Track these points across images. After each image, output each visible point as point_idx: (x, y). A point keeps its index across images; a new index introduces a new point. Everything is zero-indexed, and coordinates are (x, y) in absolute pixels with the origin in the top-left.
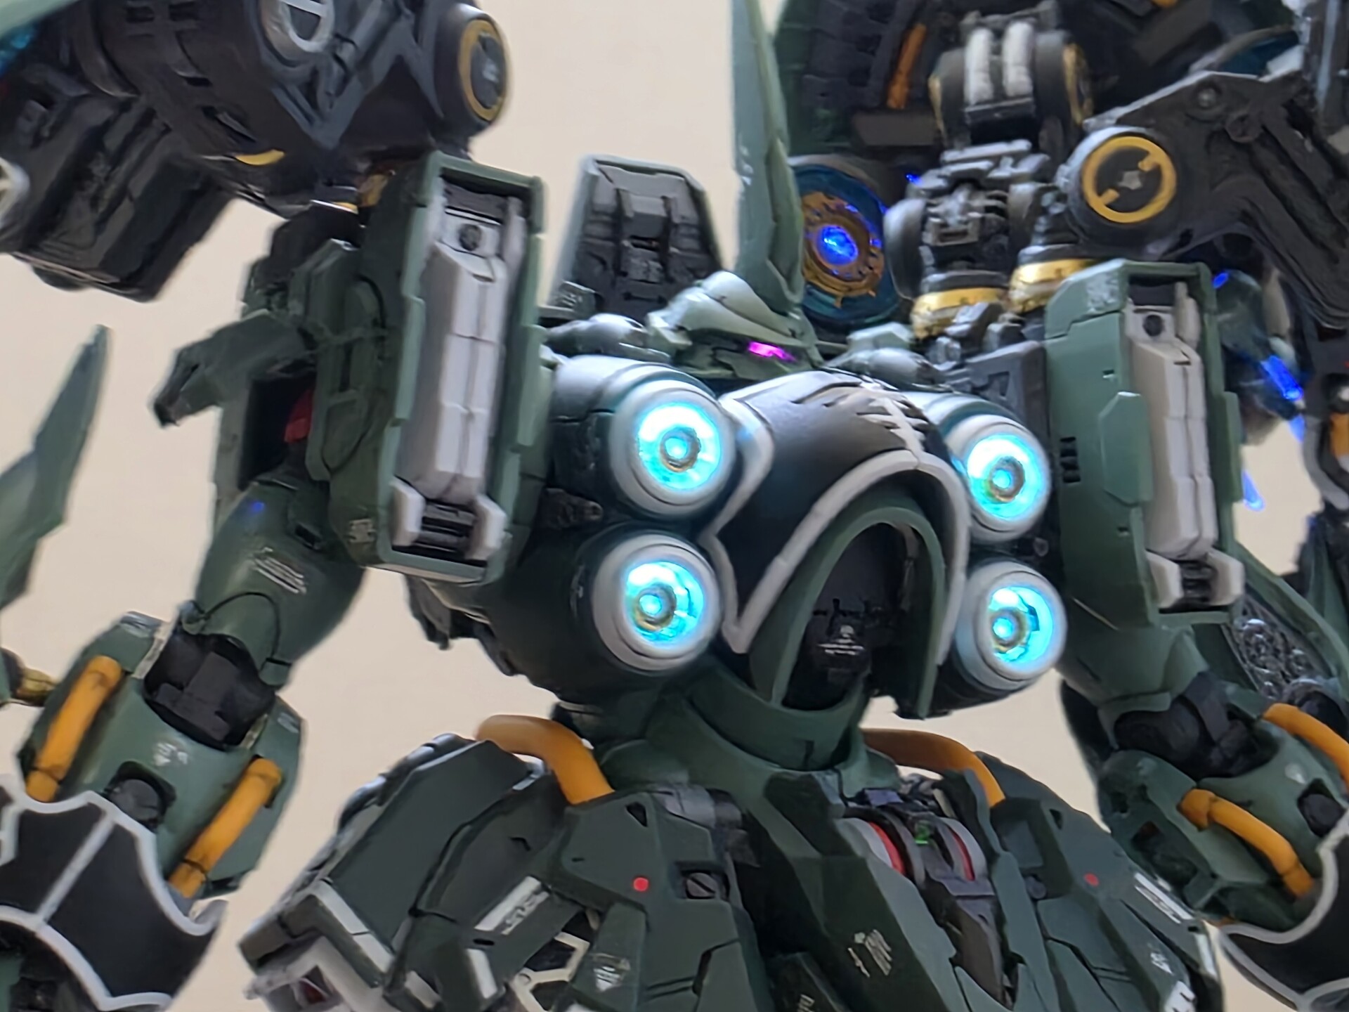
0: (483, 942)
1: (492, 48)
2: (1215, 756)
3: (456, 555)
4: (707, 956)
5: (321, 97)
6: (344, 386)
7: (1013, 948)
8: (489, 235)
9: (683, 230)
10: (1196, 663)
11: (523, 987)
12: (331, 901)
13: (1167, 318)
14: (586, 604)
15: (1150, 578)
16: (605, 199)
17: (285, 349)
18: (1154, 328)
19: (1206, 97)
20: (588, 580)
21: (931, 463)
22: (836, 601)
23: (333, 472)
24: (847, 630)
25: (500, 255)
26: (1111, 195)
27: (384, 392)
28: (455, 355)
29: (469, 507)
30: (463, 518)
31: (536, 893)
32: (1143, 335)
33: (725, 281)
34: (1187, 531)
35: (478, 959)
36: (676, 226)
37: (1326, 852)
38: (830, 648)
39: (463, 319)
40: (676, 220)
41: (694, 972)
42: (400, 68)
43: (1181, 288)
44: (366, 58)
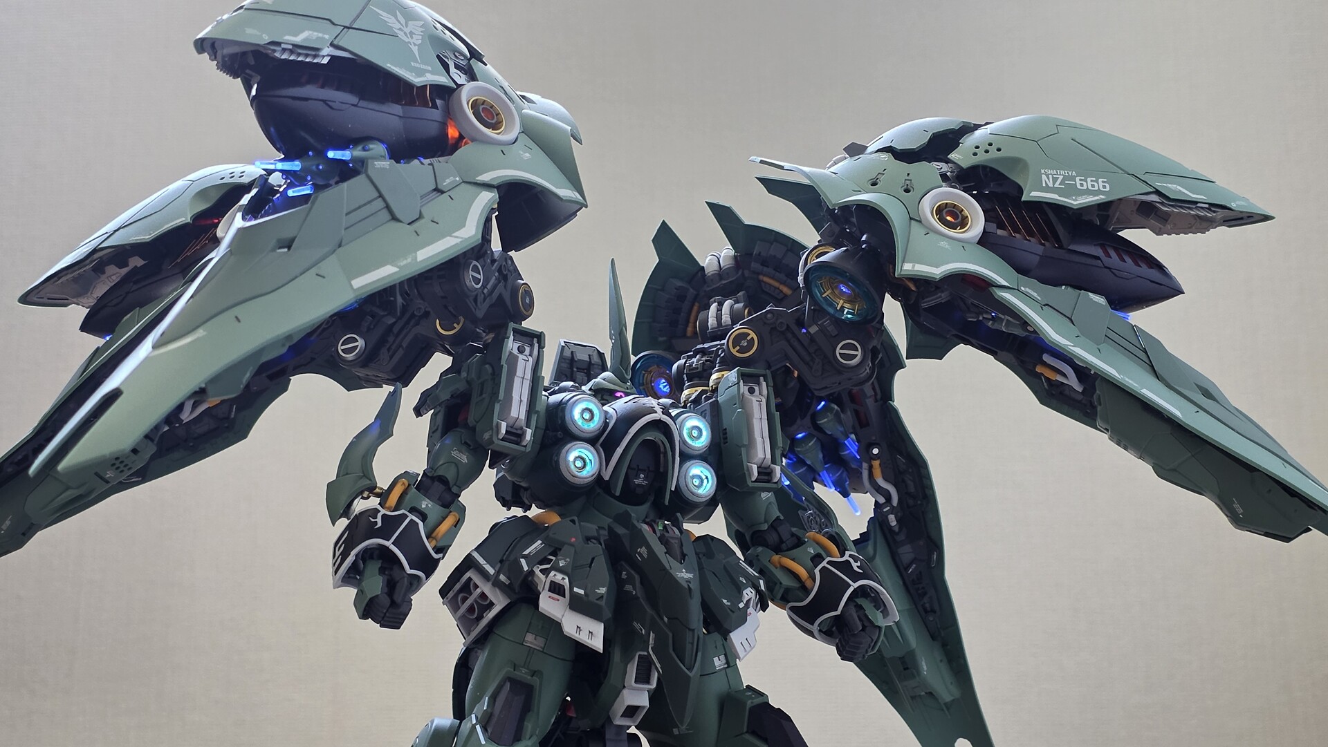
0: (525, 557)
1: (528, 293)
2: (784, 546)
3: (518, 443)
4: (593, 559)
5: (479, 303)
6: (481, 394)
7: (685, 552)
8: (527, 349)
9: (595, 366)
10: (776, 513)
11: (537, 571)
12: (476, 555)
13: (757, 388)
14: (557, 463)
15: (748, 470)
16: (567, 353)
17: (461, 386)
18: (751, 391)
19: (769, 316)
20: (558, 454)
21: (665, 418)
22: (638, 466)
23: (477, 422)
24: (642, 476)
25: (531, 355)
26: (738, 348)
27: (495, 394)
28: (517, 382)
29: (522, 428)
30: (519, 432)
31: (541, 544)
32: (747, 393)
33: (607, 374)
34: (760, 455)
35: (523, 561)
36: (593, 364)
37: (817, 571)
38: (636, 481)
39: (519, 372)
40: (593, 362)
41: (589, 562)
42: (500, 296)
43: (762, 378)
44: (491, 292)
